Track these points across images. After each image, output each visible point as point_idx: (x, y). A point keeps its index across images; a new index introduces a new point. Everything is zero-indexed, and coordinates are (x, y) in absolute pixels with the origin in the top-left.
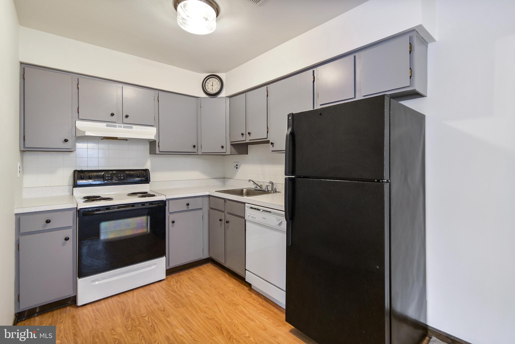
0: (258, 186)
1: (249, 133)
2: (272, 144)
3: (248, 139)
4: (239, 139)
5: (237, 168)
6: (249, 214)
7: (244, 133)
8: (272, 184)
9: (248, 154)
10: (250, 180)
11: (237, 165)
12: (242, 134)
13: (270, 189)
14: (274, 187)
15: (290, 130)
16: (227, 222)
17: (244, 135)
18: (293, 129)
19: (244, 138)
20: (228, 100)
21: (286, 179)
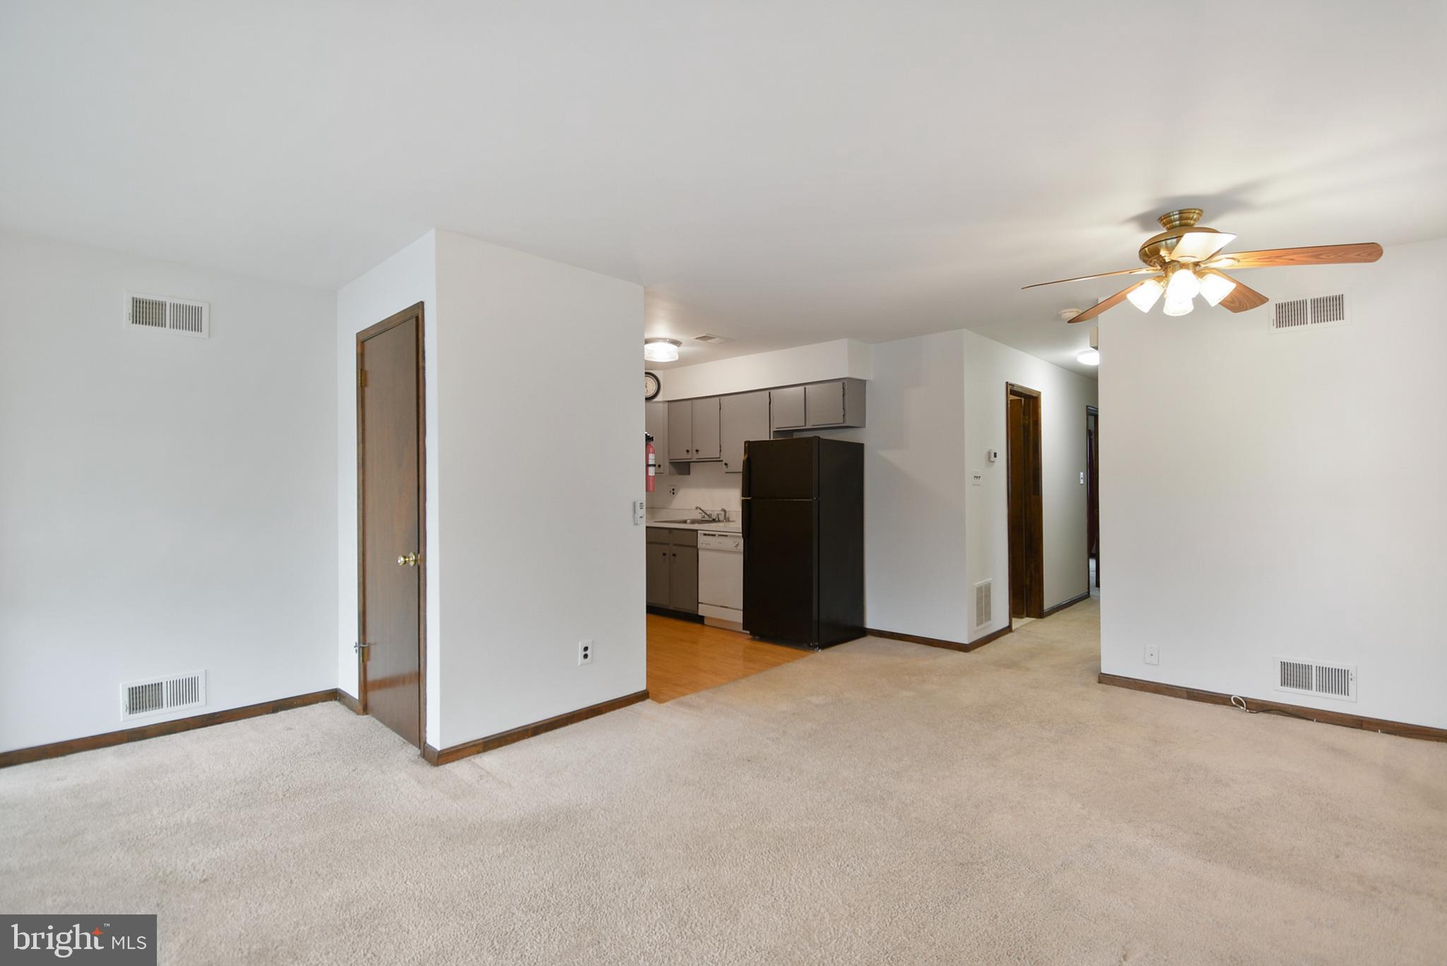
0: (706, 516)
1: (697, 451)
2: (726, 464)
3: (695, 457)
4: (683, 456)
5: (673, 493)
6: (702, 540)
7: (690, 449)
8: (725, 511)
9: (689, 474)
10: (697, 508)
11: (673, 490)
12: (688, 451)
13: (721, 518)
14: (727, 516)
15: (746, 456)
16: (674, 555)
17: (690, 453)
18: (749, 455)
19: (689, 457)
20: (666, 405)
21: (743, 500)
